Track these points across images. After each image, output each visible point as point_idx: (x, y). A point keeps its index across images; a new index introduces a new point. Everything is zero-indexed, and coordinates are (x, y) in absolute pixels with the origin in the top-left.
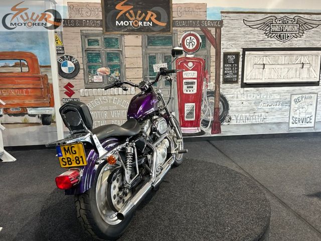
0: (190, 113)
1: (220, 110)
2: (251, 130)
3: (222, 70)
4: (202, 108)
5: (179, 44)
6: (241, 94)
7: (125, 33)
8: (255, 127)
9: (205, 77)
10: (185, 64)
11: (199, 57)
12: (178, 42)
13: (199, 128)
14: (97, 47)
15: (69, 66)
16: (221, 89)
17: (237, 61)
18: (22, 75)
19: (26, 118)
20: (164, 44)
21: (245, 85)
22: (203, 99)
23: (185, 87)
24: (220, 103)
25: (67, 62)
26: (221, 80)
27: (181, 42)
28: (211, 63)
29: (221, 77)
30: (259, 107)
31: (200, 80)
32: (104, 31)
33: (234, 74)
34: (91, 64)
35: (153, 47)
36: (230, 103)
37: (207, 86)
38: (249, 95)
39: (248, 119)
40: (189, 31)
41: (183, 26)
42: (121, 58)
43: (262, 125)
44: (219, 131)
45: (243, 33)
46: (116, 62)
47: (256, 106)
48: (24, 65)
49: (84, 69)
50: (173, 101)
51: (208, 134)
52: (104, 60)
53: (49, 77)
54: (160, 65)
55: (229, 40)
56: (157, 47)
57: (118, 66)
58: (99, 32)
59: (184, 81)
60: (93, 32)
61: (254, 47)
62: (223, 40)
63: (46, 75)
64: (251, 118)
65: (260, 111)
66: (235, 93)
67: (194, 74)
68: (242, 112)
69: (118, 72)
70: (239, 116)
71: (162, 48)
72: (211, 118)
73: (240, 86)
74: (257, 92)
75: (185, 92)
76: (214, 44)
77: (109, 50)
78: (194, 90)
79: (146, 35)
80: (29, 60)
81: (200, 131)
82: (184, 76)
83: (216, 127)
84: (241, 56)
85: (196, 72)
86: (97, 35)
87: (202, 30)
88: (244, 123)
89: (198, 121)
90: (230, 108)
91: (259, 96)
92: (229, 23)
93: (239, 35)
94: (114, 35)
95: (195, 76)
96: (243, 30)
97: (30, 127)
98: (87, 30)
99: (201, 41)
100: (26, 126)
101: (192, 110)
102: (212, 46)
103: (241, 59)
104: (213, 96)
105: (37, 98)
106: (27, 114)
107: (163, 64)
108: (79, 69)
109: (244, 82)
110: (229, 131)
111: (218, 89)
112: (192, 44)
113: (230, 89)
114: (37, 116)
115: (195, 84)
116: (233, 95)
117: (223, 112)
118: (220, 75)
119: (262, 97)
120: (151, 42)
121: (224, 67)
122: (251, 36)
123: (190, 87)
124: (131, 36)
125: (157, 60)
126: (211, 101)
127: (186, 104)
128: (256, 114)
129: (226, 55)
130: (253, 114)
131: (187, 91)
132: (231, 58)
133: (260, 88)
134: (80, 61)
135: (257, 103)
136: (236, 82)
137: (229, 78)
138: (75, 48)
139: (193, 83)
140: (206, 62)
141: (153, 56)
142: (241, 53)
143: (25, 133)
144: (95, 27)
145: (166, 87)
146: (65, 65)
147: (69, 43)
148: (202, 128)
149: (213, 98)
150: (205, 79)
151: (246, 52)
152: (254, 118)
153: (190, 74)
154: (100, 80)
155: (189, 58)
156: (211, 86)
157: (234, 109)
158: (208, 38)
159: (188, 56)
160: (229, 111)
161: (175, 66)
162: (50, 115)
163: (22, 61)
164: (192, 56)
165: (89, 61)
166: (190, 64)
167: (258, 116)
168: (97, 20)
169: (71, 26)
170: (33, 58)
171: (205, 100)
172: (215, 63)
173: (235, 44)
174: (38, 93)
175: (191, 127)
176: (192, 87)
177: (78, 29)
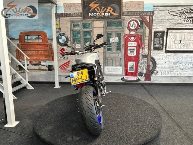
0: (132, 68)
1: (151, 67)
2: (170, 80)
3: (152, 42)
4: (139, 65)
5: (126, 26)
6: (165, 57)
7: (94, 20)
8: (173, 78)
9: (142, 46)
10: (129, 38)
11: (138, 34)
12: (125, 25)
13: (137, 77)
14: (78, 28)
15: (63, 39)
16: (151, 54)
17: (162, 36)
18: (39, 43)
19: (40, 67)
20: (117, 26)
21: (167, 52)
22: (140, 59)
23: (129, 52)
24: (151, 62)
25: (62, 37)
26: (152, 48)
27: (127, 25)
28: (146, 37)
29: (152, 46)
30: (177, 66)
31: (138, 48)
32: (83, 19)
33: (161, 44)
34: (75, 38)
35: (110, 28)
36: (157, 62)
37: (143, 51)
38: (170, 58)
39: (169, 73)
40: (132, 18)
41: (129, 15)
42: (91, 34)
43: (178, 77)
44: (150, 80)
45: (167, 19)
46: (88, 36)
47: (175, 65)
48: (40, 38)
49: (71, 41)
50: (121, 60)
51: (142, 81)
52: (82, 35)
53: (52, 45)
54: (114, 38)
55: (158, 23)
56: (113, 28)
57: (89, 39)
58: (79, 19)
59: (128, 48)
60: (76, 20)
61: (175, 27)
62: (154, 24)
63: (51, 44)
64: (171, 72)
65: (177, 68)
66: (161, 56)
67: (135, 44)
68: (165, 68)
69: (89, 43)
70: (163, 71)
71: (115, 29)
72: (145, 71)
73: (164, 52)
74: (176, 56)
75: (129, 55)
76: (148, 26)
77: (84, 30)
78: (135, 54)
79: (106, 21)
80: (43, 35)
81: (137, 79)
82: (129, 45)
83: (148, 77)
84: (166, 33)
85: (136, 43)
86: (79, 21)
87: (141, 17)
88: (166, 76)
89: (136, 73)
90: (157, 66)
91: (177, 59)
92: (158, 13)
93: (165, 20)
94: (88, 21)
95: (136, 45)
96: (167, 17)
97: (42, 72)
98: (73, 19)
99: (140, 24)
100: (40, 71)
101: (133, 66)
102: (147, 27)
103: (165, 35)
104: (146, 58)
105: (46, 56)
106: (41, 64)
107: (116, 38)
108: (68, 40)
109: (167, 49)
110: (156, 80)
111: (150, 54)
112: (134, 26)
113: (157, 54)
114: (46, 66)
115: (135, 50)
116: (159, 58)
117: (153, 68)
118: (151, 45)
119: (179, 59)
120: (109, 25)
121: (154, 40)
122: (173, 21)
123: (132, 52)
124: (98, 21)
125: (112, 35)
126: (145, 60)
127: (129, 62)
128: (174, 70)
129: (155, 32)
130: (172, 70)
131: (130, 54)
132: (159, 35)
133: (178, 54)
134: (69, 36)
135: (175, 63)
136: (162, 49)
137: (157, 47)
138: (66, 29)
139: (134, 49)
140: (143, 36)
141: (110, 33)
142: (166, 31)
143: (39, 74)
144: (77, 17)
145: (117, 51)
146: (61, 38)
147: (63, 26)
148: (138, 77)
149: (147, 59)
150: (141, 47)
151: (169, 31)
152: (173, 72)
153: (132, 44)
154: (79, 47)
155: (132, 34)
156: (146, 51)
157: (160, 66)
158: (144, 22)
159: (131, 33)
160: (157, 67)
161: (123, 39)
162: (52, 66)
163: (39, 36)
164: (134, 33)
165: (74, 36)
166: (133, 38)
167: (176, 71)
168: (79, 13)
169: (65, 17)
170: (45, 35)
171: (141, 60)
172: (148, 37)
173: (162, 26)
174: (47, 53)
175: (132, 76)
176: (133, 52)
177: (68, 18)
